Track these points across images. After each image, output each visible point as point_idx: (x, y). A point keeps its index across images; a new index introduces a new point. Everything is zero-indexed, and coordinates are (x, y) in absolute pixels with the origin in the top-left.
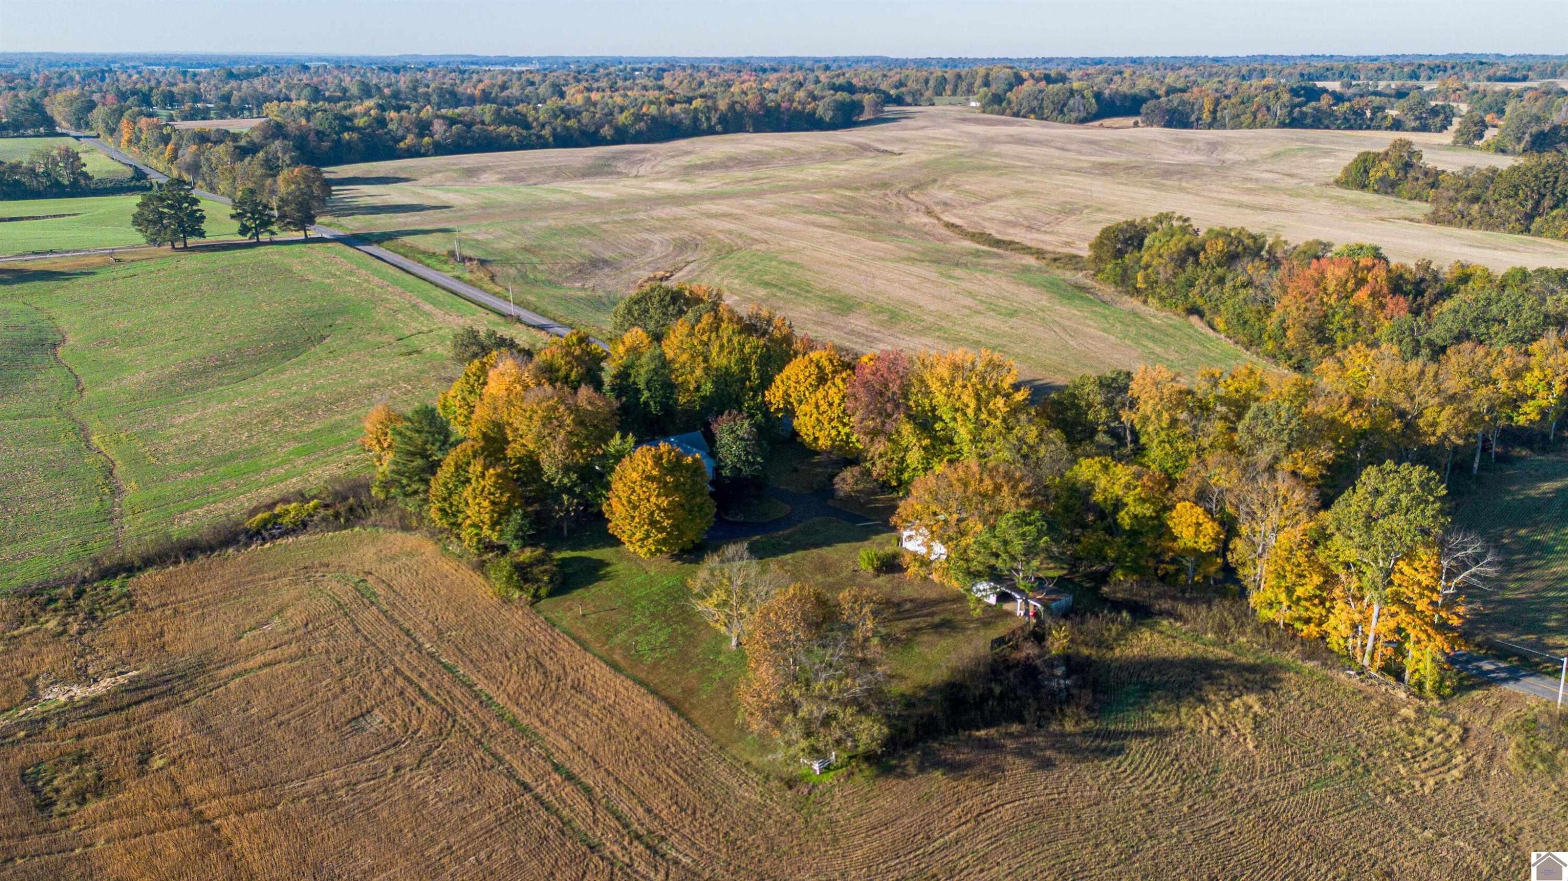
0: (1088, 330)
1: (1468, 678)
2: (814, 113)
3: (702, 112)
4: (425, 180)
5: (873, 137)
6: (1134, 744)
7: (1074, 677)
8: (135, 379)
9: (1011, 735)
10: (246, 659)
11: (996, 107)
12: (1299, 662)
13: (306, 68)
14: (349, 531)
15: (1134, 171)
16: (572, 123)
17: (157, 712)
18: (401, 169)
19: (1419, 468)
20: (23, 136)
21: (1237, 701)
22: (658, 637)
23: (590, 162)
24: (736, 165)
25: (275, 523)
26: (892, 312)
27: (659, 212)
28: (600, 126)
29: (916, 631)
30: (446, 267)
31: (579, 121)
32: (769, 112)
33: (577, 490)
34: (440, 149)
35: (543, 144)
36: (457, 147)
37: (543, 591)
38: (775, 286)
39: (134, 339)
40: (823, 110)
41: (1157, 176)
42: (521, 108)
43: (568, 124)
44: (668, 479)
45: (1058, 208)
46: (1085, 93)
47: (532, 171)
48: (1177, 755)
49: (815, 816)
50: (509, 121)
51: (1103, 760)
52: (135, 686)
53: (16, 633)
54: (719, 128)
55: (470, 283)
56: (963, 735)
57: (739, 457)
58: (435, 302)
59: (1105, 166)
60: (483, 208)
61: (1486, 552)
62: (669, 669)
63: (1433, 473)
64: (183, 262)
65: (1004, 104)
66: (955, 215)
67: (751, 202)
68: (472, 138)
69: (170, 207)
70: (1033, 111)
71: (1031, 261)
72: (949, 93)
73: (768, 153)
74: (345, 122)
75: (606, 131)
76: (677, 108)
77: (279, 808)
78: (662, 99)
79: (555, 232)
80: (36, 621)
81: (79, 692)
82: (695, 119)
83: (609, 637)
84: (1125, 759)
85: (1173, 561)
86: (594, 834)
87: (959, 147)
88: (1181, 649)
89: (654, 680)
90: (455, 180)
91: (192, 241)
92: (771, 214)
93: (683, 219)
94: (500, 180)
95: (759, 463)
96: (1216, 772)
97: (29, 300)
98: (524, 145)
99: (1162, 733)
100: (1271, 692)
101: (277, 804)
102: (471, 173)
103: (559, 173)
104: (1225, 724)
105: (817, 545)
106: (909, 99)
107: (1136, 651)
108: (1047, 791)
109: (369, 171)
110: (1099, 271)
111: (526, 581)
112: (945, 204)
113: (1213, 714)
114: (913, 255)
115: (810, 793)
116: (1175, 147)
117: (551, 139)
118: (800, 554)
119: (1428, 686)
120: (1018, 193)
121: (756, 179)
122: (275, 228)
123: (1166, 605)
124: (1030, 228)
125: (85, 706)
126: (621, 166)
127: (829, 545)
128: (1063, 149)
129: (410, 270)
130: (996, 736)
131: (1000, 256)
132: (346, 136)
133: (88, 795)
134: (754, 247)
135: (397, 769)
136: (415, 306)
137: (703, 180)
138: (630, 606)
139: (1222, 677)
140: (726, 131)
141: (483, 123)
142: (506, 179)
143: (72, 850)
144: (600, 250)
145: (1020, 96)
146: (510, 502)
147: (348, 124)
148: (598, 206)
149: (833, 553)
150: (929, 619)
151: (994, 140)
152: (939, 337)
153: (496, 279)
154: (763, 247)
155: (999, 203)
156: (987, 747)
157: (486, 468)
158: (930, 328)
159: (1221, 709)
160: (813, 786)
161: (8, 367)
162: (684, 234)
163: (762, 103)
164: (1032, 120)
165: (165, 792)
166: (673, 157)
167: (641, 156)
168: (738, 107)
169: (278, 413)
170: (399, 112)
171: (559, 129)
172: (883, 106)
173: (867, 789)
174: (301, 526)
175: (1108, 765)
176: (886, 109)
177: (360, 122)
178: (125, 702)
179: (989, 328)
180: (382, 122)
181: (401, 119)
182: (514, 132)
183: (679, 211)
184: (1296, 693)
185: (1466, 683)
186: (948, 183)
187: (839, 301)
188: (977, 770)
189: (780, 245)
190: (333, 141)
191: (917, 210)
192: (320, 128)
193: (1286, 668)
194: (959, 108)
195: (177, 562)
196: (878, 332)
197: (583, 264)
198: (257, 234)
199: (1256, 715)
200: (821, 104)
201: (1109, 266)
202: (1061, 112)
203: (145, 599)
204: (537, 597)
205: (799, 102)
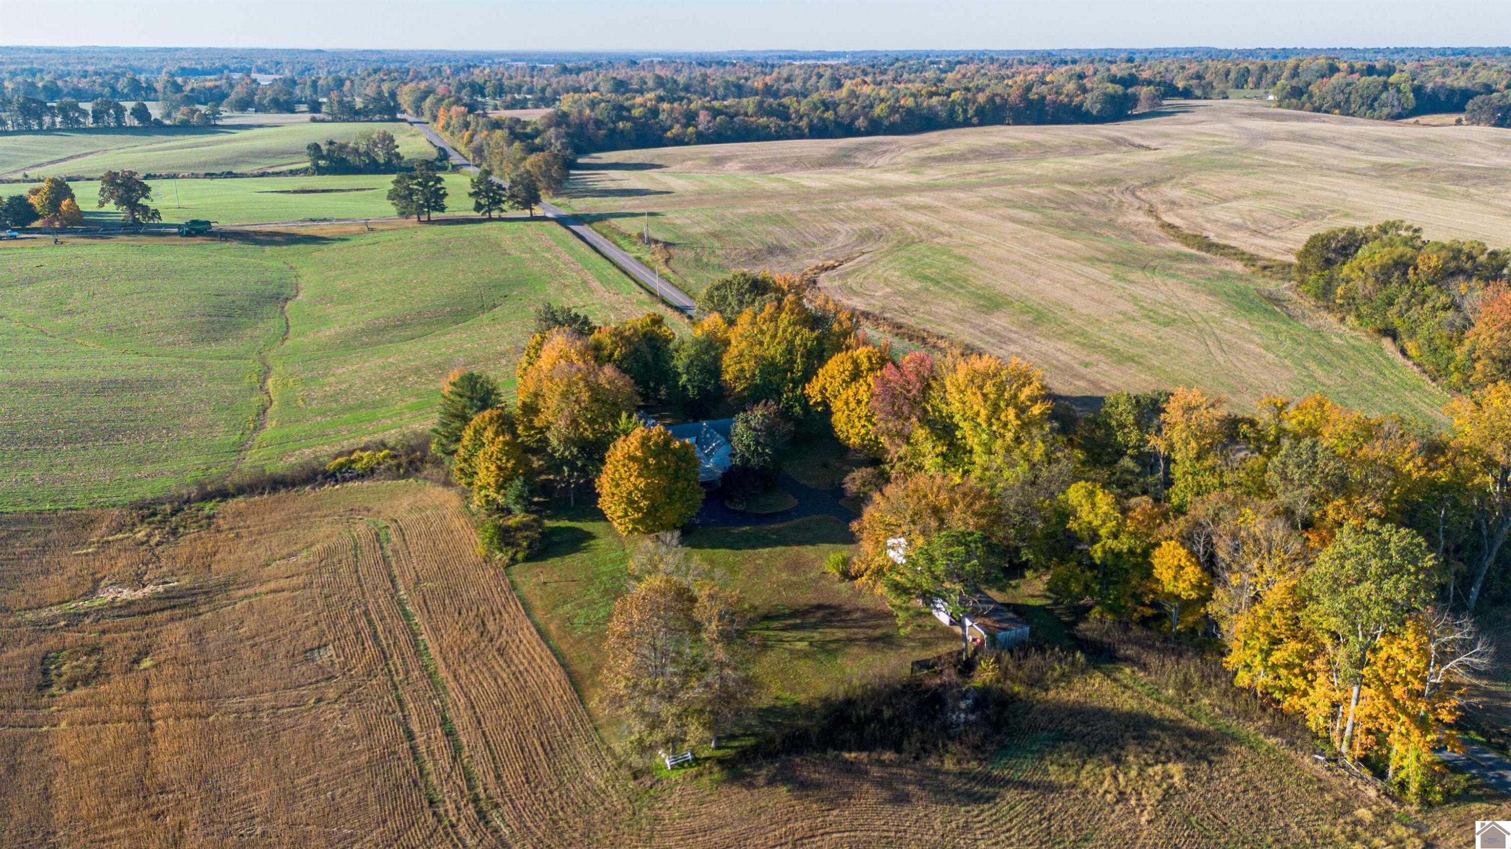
0: (1247, 346)
1: (1477, 787)
2: (1082, 105)
3: (959, 104)
4: (676, 168)
5: (1134, 131)
6: (1011, 795)
7: (979, 713)
8: (329, 332)
9: (881, 763)
10: (261, 584)
11: (1294, 101)
12: (1261, 736)
13: (635, 63)
14: (404, 481)
15: (1420, 174)
16: (829, 115)
17: (172, 620)
18: (659, 156)
19: (1403, 531)
20: (371, 121)
21: (1158, 768)
22: (598, 612)
23: (832, 152)
24: (975, 158)
25: (350, 468)
26: (1040, 313)
27: (862, 203)
28: (855, 118)
29: (850, 641)
30: (634, 248)
31: (836, 113)
32: (1030, 103)
33: (579, 463)
34: (702, 138)
35: (799, 135)
36: (719, 137)
37: (520, 556)
38: (932, 280)
39: (348, 296)
40: (1091, 103)
41: (1447, 179)
42: (786, 101)
43: (825, 115)
44: (651, 461)
45: (1297, 212)
46: (1402, 87)
47: (773, 161)
48: (1051, 815)
49: (645, 810)
50: (770, 112)
51: (965, 805)
52: (168, 596)
53: (110, 538)
54: (975, 120)
55: (647, 265)
56: (831, 753)
57: (749, 446)
58: (605, 281)
59: (1386, 167)
60: (699, 194)
61: (1476, 640)
62: (592, 645)
63: (1420, 539)
64: (419, 233)
65: (1305, 98)
66: (1178, 216)
67: (960, 195)
68: (732, 129)
69: (419, 184)
70: (1337, 106)
71: (1238, 267)
72: (1251, 85)
73: (1015, 146)
74: (621, 111)
75: (861, 122)
76: (935, 100)
77: (211, 719)
78: (923, 92)
79: (751, 219)
80: (131, 530)
81: (127, 594)
82: (952, 112)
83: (556, 606)
84: (989, 809)
85: (1154, 604)
86: (441, 791)
87: (1226, 143)
88: (1127, 703)
89: (572, 654)
90: (702, 167)
91: (435, 215)
92: (971, 209)
93: (881, 210)
94: (742, 169)
95: (768, 454)
96: (1086, 840)
97: (289, 259)
98: (780, 135)
99: (1051, 788)
100: (1205, 765)
101: (209, 715)
102: (718, 161)
103: (799, 163)
104: (1129, 790)
105: (800, 543)
106: (1198, 92)
107: (1073, 696)
108: (885, 827)
109: (631, 158)
110: (1302, 282)
111: (507, 544)
112: (1173, 203)
113: (1121, 777)
114: (1099, 255)
115: (651, 787)
116: (1492, 148)
117: (807, 130)
118: (779, 549)
119: (1414, 787)
120: (1259, 195)
121: (983, 172)
122: (505, 206)
123: (1131, 651)
124: (1256, 232)
125: (120, 607)
126: (861, 157)
127: (813, 544)
128: (1349, 148)
129: (602, 250)
130: (866, 761)
131: (1202, 261)
132: (621, 125)
133: (78, 683)
134: (936, 240)
135: (319, 700)
136: (585, 282)
137: (931, 172)
138: (590, 581)
139: (1157, 738)
140: (981, 124)
141: (746, 114)
142: (747, 168)
143: (41, 727)
144: (785, 238)
145: (1324, 89)
146: (514, 470)
147: (625, 113)
148: (807, 196)
149: (809, 552)
150: (870, 631)
151: (1268, 137)
152: (1077, 342)
153: (671, 262)
154: (944, 240)
155: (1234, 204)
156: (849, 771)
157: (497, 434)
158: (1071, 333)
159: (1133, 773)
160: (658, 781)
161: (240, 315)
162: (873, 225)
163: (1024, 96)
164: (1336, 116)
165: (135, 691)
166: (917, 148)
167: (886, 148)
168: (998, 100)
169: (417, 371)
170: (672, 103)
171: (815, 121)
172: (1163, 99)
173: (707, 792)
174: (370, 473)
175: (968, 812)
176: (1165, 102)
177: (636, 112)
178: (153, 607)
179: (1135, 336)
180: (655, 112)
181: (672, 110)
182: (773, 123)
183: (880, 202)
184: (1237, 770)
185: (1474, 792)
186: (1184, 181)
187: (990, 299)
188: (824, 793)
189: (962, 239)
190: (609, 129)
191: (1139, 208)
192: (600, 118)
193: (1236, 739)
194: (1255, 102)
195: (262, 494)
196: (1016, 332)
197: (760, 250)
198: (490, 211)
199: (1171, 786)
200: (1089, 96)
201: (1313, 277)
202: (1371, 106)
203: (221, 522)
204: (514, 561)
205: (1067, 95)
